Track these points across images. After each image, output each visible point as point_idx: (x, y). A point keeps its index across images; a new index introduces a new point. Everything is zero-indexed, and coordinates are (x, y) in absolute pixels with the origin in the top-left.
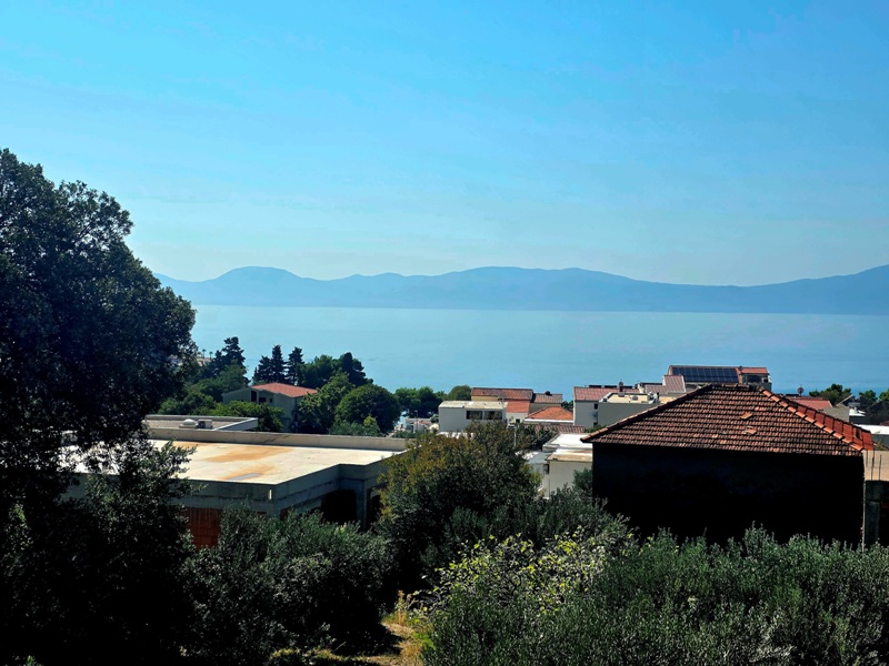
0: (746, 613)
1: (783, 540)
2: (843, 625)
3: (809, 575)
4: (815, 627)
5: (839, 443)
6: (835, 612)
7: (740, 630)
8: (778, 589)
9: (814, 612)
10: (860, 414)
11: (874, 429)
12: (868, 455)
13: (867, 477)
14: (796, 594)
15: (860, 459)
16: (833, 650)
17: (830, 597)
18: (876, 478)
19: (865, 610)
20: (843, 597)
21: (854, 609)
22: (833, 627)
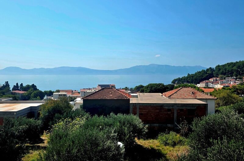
0: (109, 128)
1: (116, 115)
2: (126, 129)
3: (121, 120)
4: (122, 129)
5: (126, 97)
6: (125, 126)
7: (108, 131)
8: (115, 123)
9: (121, 127)
10: (130, 92)
11: (132, 94)
12: (131, 99)
13: (130, 103)
14: (118, 124)
15: (129, 99)
16: (125, 133)
17: (124, 124)
18: (132, 103)
19: (130, 126)
20: (126, 124)
21: (128, 126)
22: (125, 129)
